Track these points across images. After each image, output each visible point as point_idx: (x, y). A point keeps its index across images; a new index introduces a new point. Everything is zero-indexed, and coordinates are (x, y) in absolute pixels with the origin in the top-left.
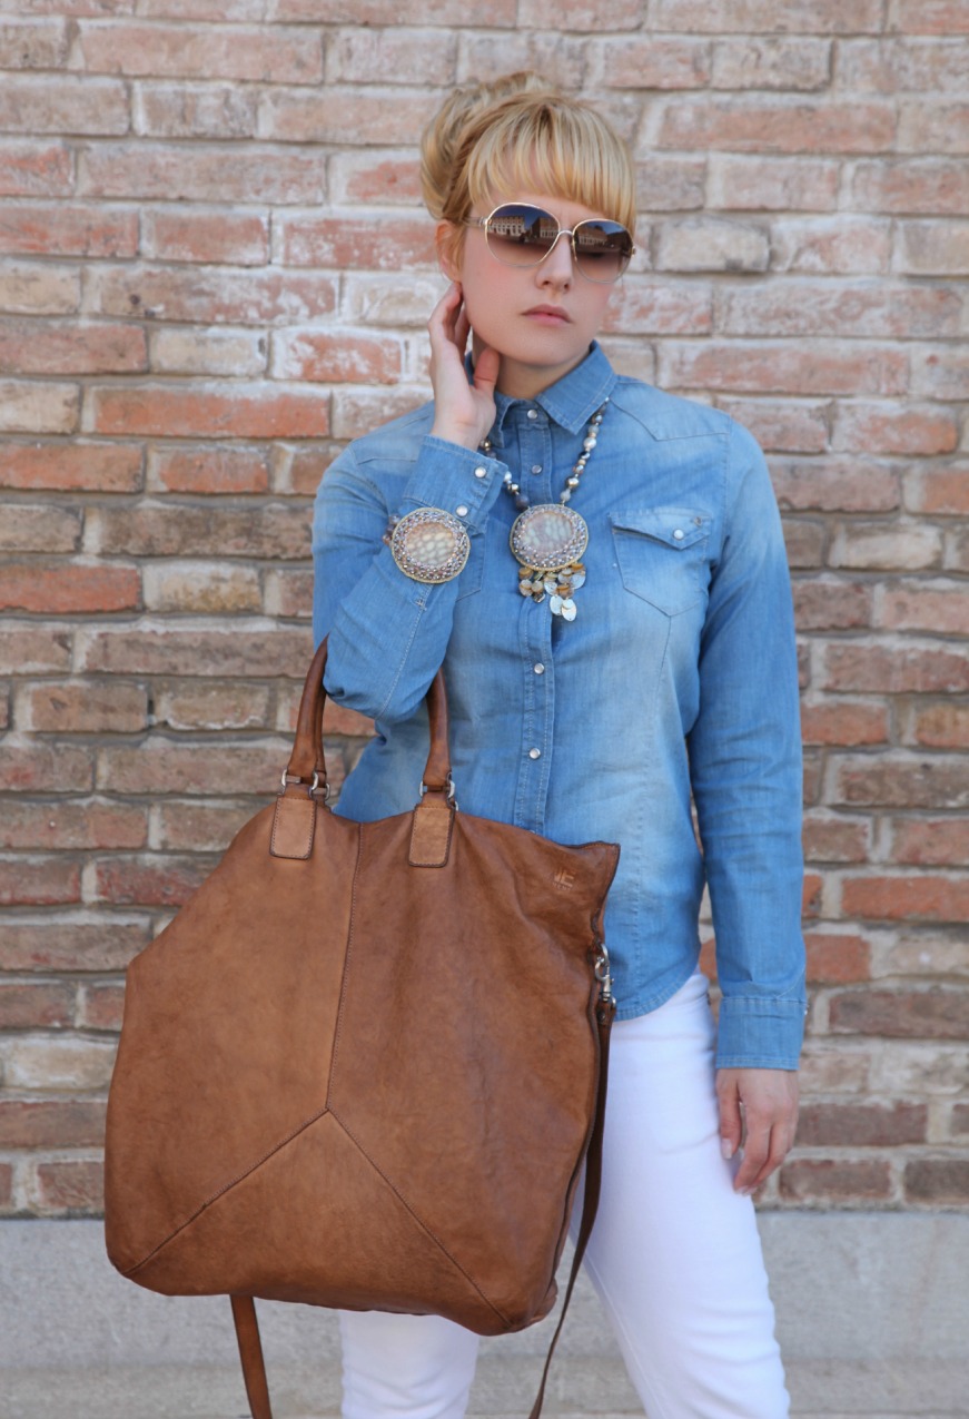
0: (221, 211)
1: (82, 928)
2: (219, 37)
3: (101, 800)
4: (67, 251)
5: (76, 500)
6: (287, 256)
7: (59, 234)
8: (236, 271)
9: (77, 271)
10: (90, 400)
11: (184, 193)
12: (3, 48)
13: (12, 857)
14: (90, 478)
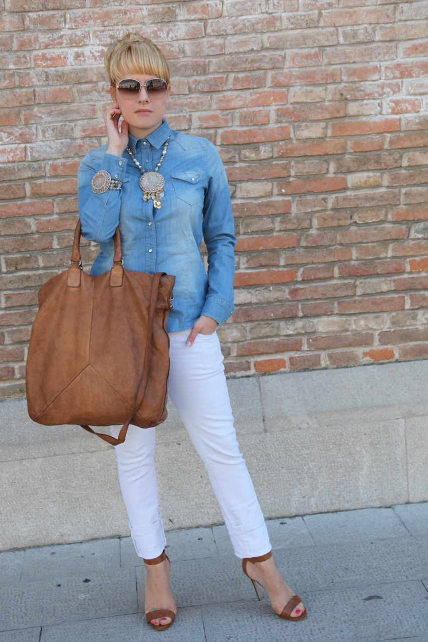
0: (366, 65)
1: (335, 284)
2: (363, 11)
3: (338, 246)
4: (321, 82)
5: (326, 157)
6: (386, 76)
7: (318, 77)
8: (370, 83)
9: (324, 88)
10: (329, 127)
11: (355, 60)
12: (301, 22)
13: (314, 266)
14: (330, 150)
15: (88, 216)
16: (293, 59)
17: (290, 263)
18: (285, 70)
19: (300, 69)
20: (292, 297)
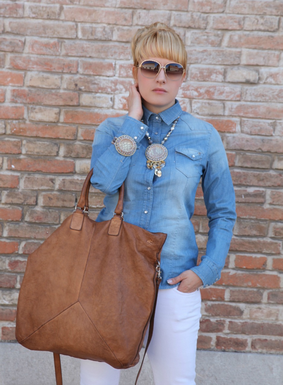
0: (101, 61)
2: (103, 11)
4: (57, 71)
5: (58, 141)
6: (120, 74)
7: (55, 66)
8: (105, 78)
9: (60, 76)
10: (62, 113)
11: (91, 55)
12: (42, 13)
13: (36, 241)
14: (62, 135)
16: (32, 46)
17: (13, 236)
18: (24, 55)
19: (39, 56)
20: (12, 269)
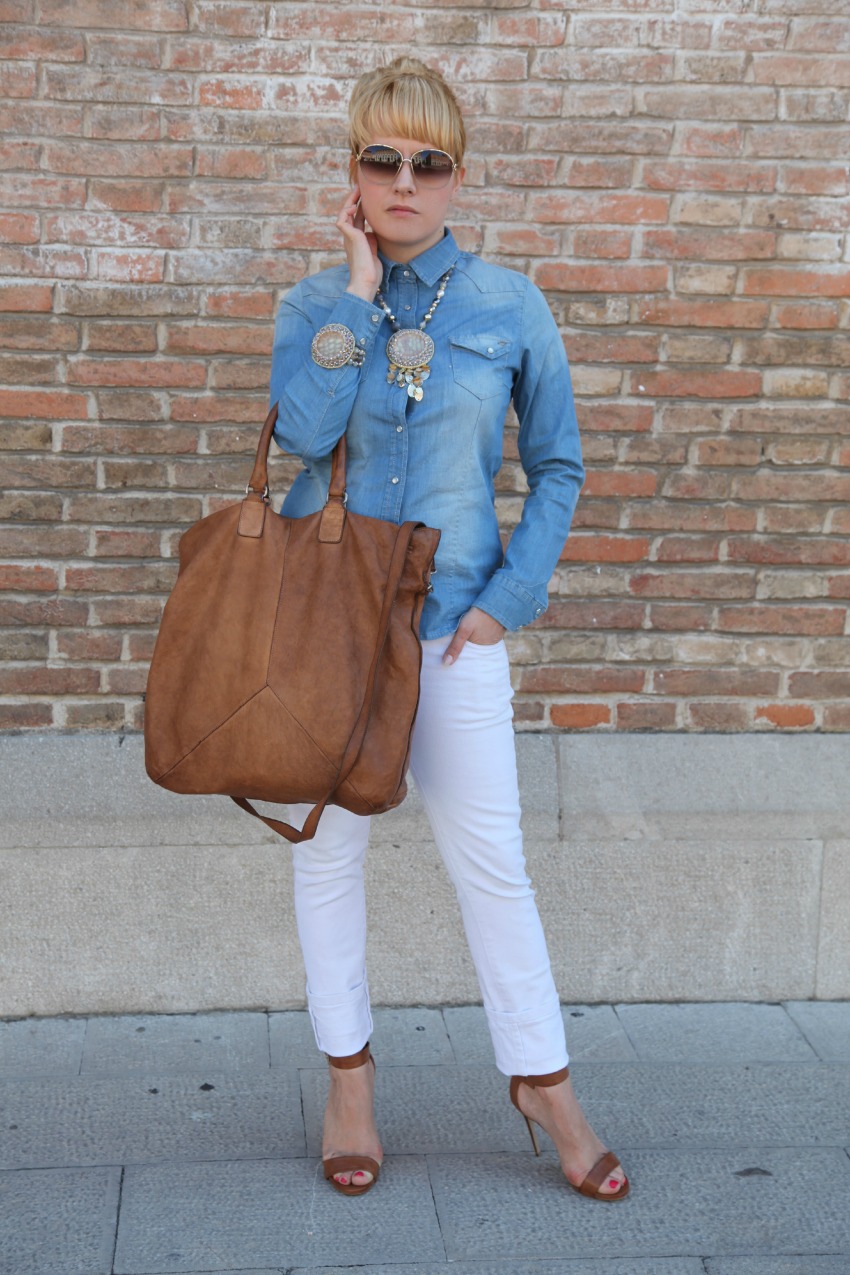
0: (823, 164)
1: (719, 575)
2: (831, 61)
3: (733, 504)
4: (736, 189)
5: (729, 333)
7: (732, 179)
8: (828, 199)
9: (740, 200)
10: (742, 275)
11: (804, 154)
12: (710, 70)
13: (682, 535)
14: (739, 320)
15: (295, 406)
16: (688, 141)
17: (639, 526)
18: (671, 160)
19: (700, 161)
20: (636, 591)
